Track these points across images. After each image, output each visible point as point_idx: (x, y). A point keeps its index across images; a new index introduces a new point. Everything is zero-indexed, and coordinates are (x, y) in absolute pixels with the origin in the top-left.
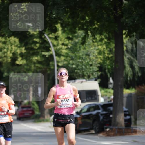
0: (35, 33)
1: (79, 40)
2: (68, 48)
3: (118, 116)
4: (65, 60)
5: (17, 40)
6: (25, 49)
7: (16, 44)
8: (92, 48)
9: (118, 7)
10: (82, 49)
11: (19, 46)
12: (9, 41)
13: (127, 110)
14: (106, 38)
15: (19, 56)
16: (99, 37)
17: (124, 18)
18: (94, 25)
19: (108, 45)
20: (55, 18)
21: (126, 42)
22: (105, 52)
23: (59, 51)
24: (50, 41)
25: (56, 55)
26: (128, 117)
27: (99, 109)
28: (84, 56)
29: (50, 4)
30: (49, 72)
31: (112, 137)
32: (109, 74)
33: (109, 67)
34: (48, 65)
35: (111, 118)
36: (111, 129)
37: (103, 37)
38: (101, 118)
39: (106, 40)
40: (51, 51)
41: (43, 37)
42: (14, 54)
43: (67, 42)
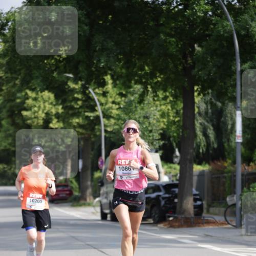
0: (77, 87)
1: (135, 98)
2: (120, 108)
3: (185, 201)
4: (115, 123)
5: (52, 96)
6: (62, 108)
7: (50, 101)
8: (152, 109)
9: (189, 56)
10: (139, 109)
11: (54, 103)
12: (42, 96)
13: (197, 193)
14: (172, 96)
15: (53, 117)
16: (162, 94)
17: (196, 70)
18: (156, 77)
19: (173, 104)
20: (103, 67)
21: (199, 102)
22: (170, 114)
23: (108, 112)
24: (96, 98)
25: (104, 117)
26: (199, 203)
27: (160, 191)
28: (141, 120)
29: (97, 49)
30: (93, 139)
31: (177, 230)
32: (174, 144)
33: (175, 134)
34: (93, 129)
35: (176, 203)
36: (175, 218)
37: (168, 94)
38: (163, 203)
39: (171, 99)
40: (97, 111)
41: (87, 92)
42: (47, 114)
43: (119, 100)
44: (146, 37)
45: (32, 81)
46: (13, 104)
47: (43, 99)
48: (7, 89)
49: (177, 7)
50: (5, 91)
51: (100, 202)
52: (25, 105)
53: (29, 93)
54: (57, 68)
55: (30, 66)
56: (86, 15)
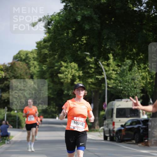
0: (91, 60)
1: (127, 67)
2: (117, 73)
4: (114, 82)
5: (76, 65)
6: (82, 73)
7: (75, 69)
8: (137, 74)
10: (128, 74)
11: (78, 70)
12: (70, 65)
15: (77, 78)
16: (143, 66)
18: (140, 56)
20: (108, 49)
22: (148, 78)
23: (110, 76)
24: (103, 67)
25: (107, 79)
27: (140, 124)
28: (130, 81)
29: (105, 37)
30: (100, 92)
32: (150, 96)
33: (150, 90)
34: (101, 86)
37: (146, 66)
38: (142, 131)
39: (149, 69)
40: (103, 75)
41: (98, 63)
42: (73, 76)
43: (117, 68)
44: (134, 32)
45: (65, 56)
46: (53, 69)
47: (71, 67)
48: (50, 61)
49: (154, 14)
50: (49, 62)
51: (104, 129)
52: (60, 71)
53: (63, 63)
54: (80, 49)
55: (64, 47)
56: (98, 17)
